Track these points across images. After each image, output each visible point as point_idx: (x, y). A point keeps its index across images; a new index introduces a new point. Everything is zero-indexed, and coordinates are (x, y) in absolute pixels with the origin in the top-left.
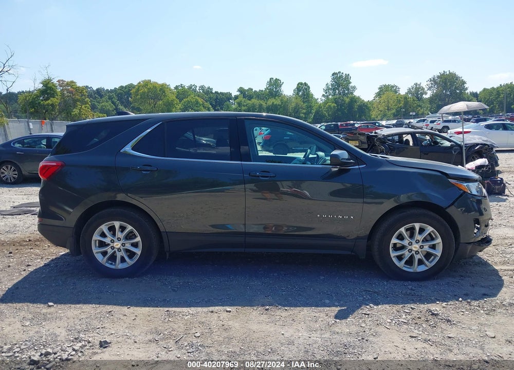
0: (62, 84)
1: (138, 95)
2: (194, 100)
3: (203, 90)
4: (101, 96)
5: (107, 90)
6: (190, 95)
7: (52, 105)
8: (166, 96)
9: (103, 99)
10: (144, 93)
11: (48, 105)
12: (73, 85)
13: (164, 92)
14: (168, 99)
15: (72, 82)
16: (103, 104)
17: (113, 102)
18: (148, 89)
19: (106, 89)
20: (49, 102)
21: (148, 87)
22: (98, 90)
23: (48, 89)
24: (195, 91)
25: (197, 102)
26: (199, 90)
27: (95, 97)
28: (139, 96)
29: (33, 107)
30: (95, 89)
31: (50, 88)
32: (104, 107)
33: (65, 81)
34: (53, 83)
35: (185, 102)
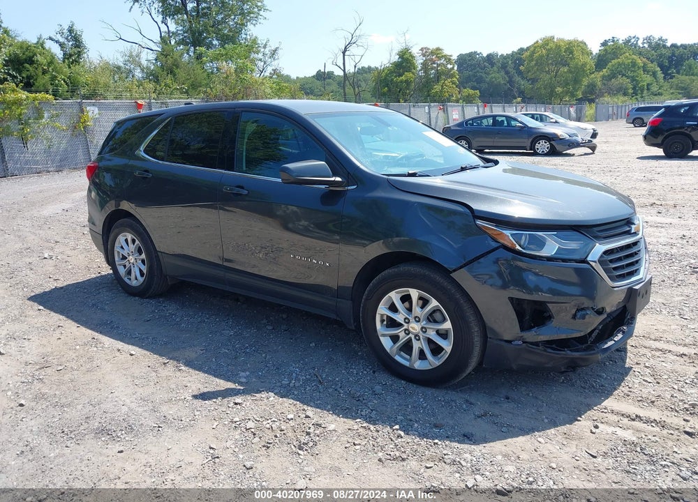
0: (426, 52)
1: (532, 60)
2: (630, 61)
3: (650, 44)
4: (492, 64)
5: (502, 55)
6: (624, 53)
7: (406, 81)
8: (574, 58)
9: (495, 68)
10: (541, 57)
11: (401, 82)
12: (438, 54)
13: (571, 53)
14: (577, 64)
15: (438, 49)
16: (493, 75)
17: (507, 73)
18: (548, 50)
19: (500, 54)
20: (403, 78)
21: (548, 47)
22: (488, 56)
23: (405, 61)
24: (636, 45)
25: (634, 64)
26: (643, 43)
27: (485, 67)
28: (534, 63)
29: (387, 85)
30: (485, 55)
31: (407, 59)
32: (494, 79)
33: (429, 49)
34: (410, 53)
35: (613, 66)
